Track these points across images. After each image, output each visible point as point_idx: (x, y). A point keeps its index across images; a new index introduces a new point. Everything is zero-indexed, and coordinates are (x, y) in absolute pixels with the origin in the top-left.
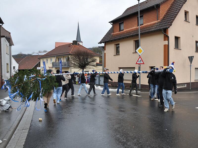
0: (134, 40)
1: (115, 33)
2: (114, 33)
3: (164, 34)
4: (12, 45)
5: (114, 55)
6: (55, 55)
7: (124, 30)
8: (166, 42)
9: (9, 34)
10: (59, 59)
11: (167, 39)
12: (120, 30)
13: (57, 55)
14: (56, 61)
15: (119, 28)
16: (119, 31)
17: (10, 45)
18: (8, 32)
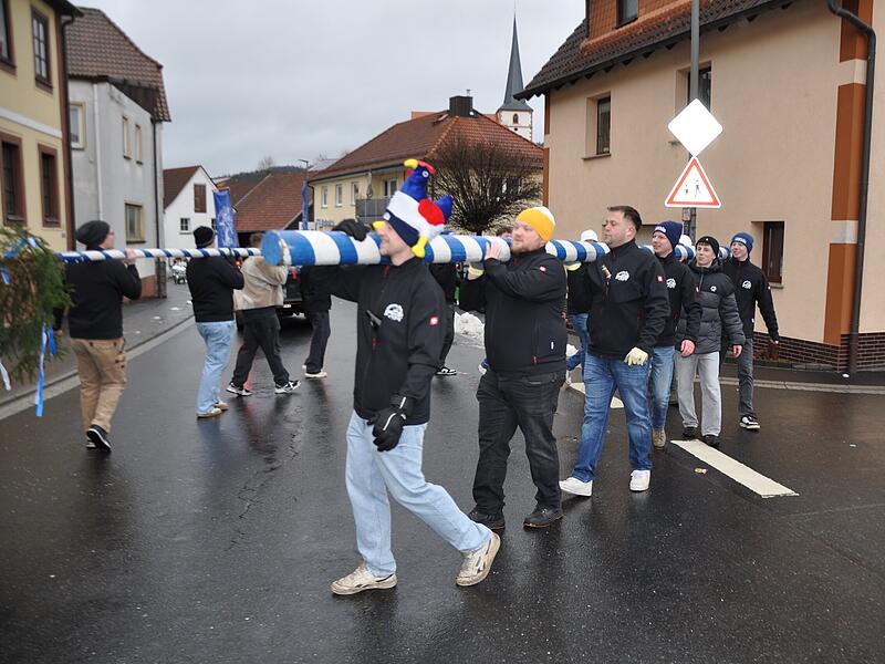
0: (680, 71)
1: (598, 39)
2: (591, 42)
3: (845, 17)
4: (160, 121)
5: (585, 159)
6: (366, 168)
7: (640, 20)
8: (855, 71)
9: (155, 69)
10: (389, 184)
11: (860, 45)
12: (621, 23)
13: (376, 166)
14: (371, 192)
15: (614, 11)
16: (615, 25)
17: (155, 121)
18: (153, 62)
